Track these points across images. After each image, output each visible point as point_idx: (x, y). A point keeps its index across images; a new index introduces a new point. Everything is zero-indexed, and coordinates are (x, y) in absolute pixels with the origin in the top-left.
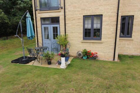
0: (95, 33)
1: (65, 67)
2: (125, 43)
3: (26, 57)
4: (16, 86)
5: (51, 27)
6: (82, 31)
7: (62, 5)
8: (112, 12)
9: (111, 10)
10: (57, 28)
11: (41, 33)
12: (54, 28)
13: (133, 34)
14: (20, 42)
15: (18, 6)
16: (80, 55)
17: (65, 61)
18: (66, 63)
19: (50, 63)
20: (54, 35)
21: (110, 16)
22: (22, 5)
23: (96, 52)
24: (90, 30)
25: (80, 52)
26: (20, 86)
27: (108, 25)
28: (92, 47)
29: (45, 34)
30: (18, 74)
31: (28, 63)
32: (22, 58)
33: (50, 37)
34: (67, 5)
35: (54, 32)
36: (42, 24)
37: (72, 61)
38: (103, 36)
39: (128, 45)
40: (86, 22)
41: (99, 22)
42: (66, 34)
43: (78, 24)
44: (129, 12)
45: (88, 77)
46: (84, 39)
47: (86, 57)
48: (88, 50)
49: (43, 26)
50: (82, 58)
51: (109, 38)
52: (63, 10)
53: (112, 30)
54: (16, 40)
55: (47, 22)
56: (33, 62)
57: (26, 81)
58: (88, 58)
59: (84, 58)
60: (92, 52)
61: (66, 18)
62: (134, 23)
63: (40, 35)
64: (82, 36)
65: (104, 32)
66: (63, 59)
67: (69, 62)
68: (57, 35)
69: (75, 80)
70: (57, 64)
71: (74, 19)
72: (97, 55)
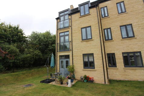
0: (90, 64)
1: (71, 86)
2: (113, 71)
3: (49, 79)
4: (41, 95)
5: (65, 61)
6: (83, 63)
7: (71, 49)
8: (98, 52)
9: (98, 51)
10: (68, 61)
11: (59, 64)
12: (66, 61)
13: (117, 65)
14: (47, 70)
15: (49, 49)
16: (82, 79)
17: (71, 82)
18: (71, 84)
19: (62, 83)
20: (66, 65)
21: (98, 54)
22: (51, 48)
23: (93, 77)
24: (87, 62)
25: (82, 77)
26: (43, 95)
27: (97, 59)
28: (89, 73)
29: (61, 65)
30: (42, 89)
31: (49, 83)
32: (47, 80)
33: (64, 67)
34: (73, 48)
35: (66, 63)
36: (60, 59)
37: (76, 83)
38: (95, 66)
39: (115, 72)
40: (85, 58)
41: (92, 57)
42: (73, 65)
43: (80, 59)
44: (111, 51)
45: (83, 93)
46: (84, 68)
47: (86, 81)
48: (87, 75)
49: (61, 60)
50: (84, 81)
51: (100, 67)
52: (71, 51)
53: (100, 62)
54: (45, 69)
55: (63, 58)
56: (52, 82)
57: (46, 92)
58: (87, 81)
59: (85, 81)
60: (90, 77)
61: (73, 55)
62: (116, 58)
63: (58, 66)
64: (83, 66)
65: (96, 63)
66: (69, 81)
67: (73, 83)
68: (68, 65)
69: (74, 94)
70: (66, 84)
71: (78, 56)
72: (93, 79)
